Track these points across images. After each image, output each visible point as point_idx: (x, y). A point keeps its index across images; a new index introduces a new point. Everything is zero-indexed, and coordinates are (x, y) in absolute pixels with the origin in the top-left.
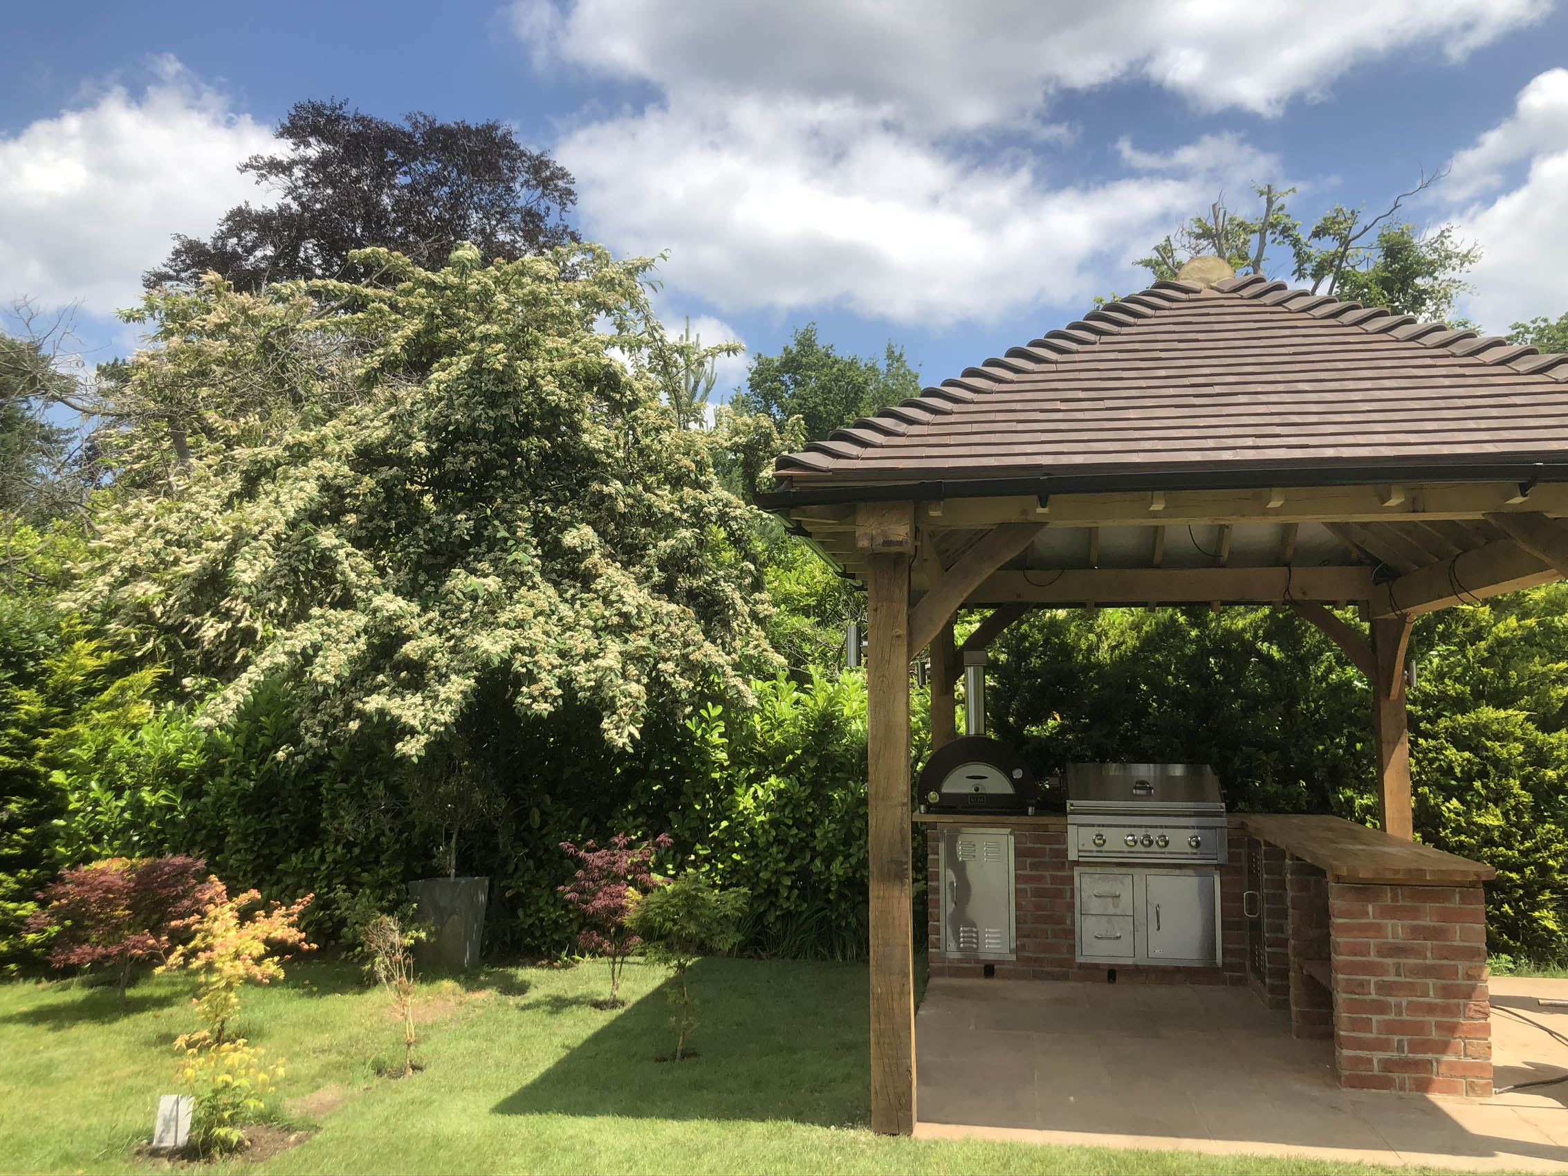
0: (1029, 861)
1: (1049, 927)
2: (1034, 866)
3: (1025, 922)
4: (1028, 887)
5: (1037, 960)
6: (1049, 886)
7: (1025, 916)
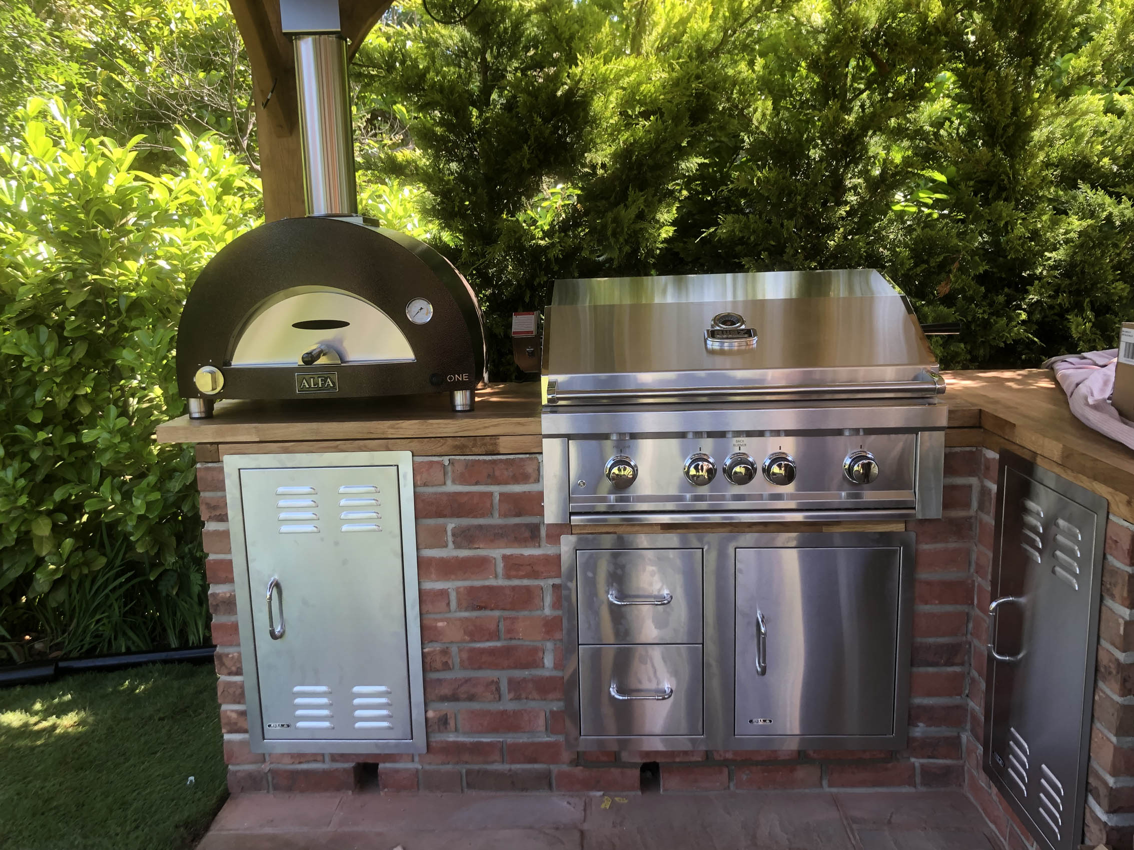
0: (451, 525)
1: (503, 676)
2: (465, 537)
3: (446, 666)
4: (451, 585)
5: (477, 749)
6: (501, 582)
7: (445, 652)
